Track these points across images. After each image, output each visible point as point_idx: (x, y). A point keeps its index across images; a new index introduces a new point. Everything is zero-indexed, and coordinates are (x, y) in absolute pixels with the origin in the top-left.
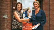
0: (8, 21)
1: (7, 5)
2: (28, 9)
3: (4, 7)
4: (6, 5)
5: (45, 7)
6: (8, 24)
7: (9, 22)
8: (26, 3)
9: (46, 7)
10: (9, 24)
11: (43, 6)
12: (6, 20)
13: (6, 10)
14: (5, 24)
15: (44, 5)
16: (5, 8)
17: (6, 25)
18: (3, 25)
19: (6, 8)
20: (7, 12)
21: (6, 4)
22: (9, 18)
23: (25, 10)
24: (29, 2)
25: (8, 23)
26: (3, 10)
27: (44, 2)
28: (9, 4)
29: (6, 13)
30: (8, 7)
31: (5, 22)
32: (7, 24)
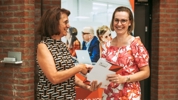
0: (23, 76)
1: (23, 14)
2: (103, 32)
3: (11, 21)
4: (17, 15)
5: (167, 25)
6: (23, 89)
7: (27, 79)
8: (94, 8)
9: (171, 24)
10: (27, 88)
11: (158, 21)
12: (14, 72)
13: (17, 33)
14: (10, 88)
15: (165, 16)
16: (13, 24)
17: (15, 91)
18: (5, 93)
19: (16, 27)
20: (22, 41)
21: (16, 9)
22: (27, 63)
23: (91, 37)
24: (108, 3)
25: (23, 83)
26: (5, 33)
27: (164, 6)
28: (30, 11)
29: (16, 45)
30: (26, 22)
31: (13, 82)
32: (19, 88)
